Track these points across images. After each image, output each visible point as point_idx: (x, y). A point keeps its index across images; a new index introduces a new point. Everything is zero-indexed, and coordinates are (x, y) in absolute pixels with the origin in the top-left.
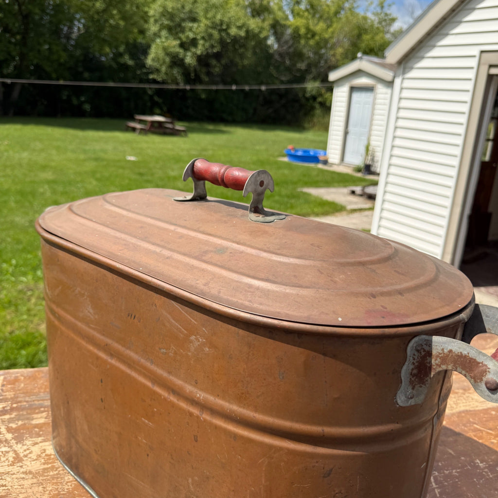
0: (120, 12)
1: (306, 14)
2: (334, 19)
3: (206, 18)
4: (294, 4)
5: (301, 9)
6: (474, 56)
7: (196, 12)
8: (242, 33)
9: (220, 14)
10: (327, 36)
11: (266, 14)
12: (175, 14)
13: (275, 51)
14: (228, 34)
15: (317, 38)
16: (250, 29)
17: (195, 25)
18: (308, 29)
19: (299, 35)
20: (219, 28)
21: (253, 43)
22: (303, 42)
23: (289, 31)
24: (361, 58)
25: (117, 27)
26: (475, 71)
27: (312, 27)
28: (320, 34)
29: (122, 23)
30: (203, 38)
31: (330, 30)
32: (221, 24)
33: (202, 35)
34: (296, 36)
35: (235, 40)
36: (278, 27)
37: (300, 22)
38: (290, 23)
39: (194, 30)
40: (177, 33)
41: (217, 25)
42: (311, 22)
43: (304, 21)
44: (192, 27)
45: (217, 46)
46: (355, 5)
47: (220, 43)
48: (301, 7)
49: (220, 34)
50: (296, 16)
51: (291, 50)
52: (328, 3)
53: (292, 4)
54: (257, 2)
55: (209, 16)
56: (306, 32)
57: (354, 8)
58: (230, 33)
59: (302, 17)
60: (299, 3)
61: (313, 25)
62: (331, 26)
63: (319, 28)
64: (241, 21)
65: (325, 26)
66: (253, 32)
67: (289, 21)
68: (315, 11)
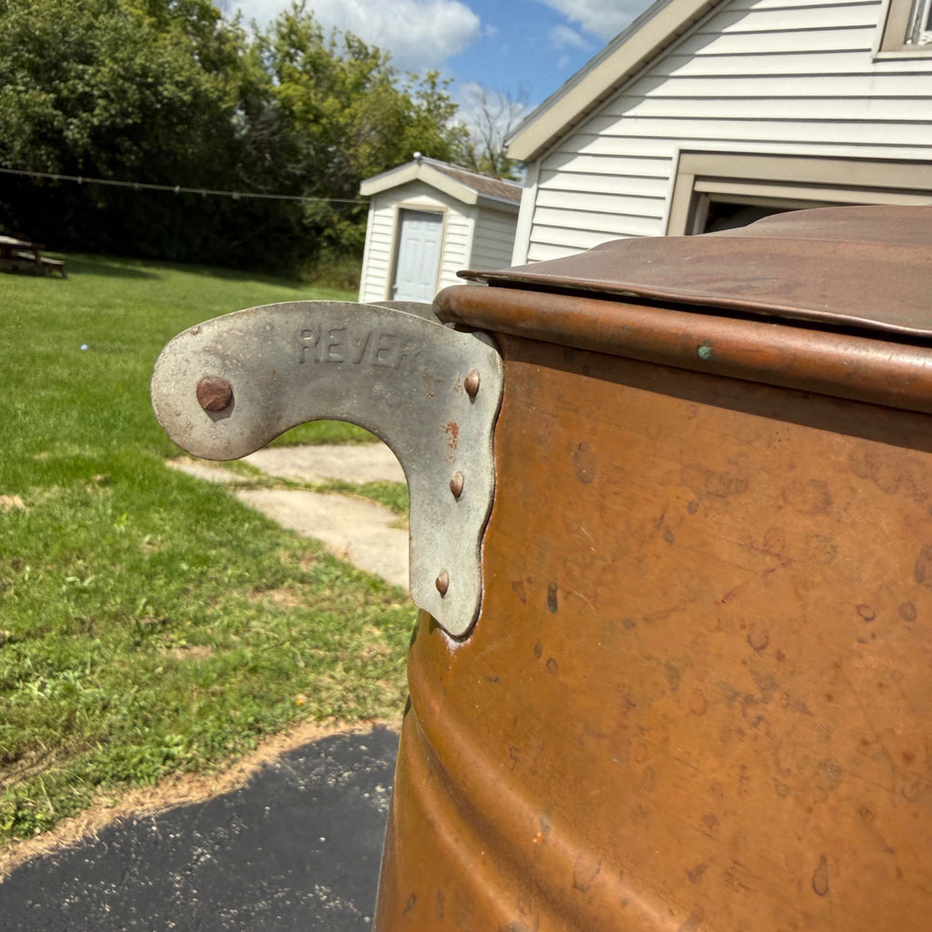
1: (305, 77)
2: (354, 96)
3: (115, 60)
4: (283, 60)
5: (295, 69)
6: (669, 158)
7: (93, 46)
8: (187, 98)
9: (142, 55)
10: (342, 121)
11: (230, 70)
13: (245, 137)
14: (157, 93)
15: (324, 121)
16: (202, 88)
17: (91, 70)
18: (309, 108)
19: (292, 112)
20: (138, 79)
21: (206, 117)
22: (298, 125)
23: (276, 102)
24: (422, 161)
26: (670, 183)
27: (314, 103)
28: (330, 116)
30: (105, 95)
31: (348, 111)
32: (145, 75)
33: (103, 88)
34: (286, 114)
35: (171, 107)
36: (253, 98)
37: (294, 90)
38: (274, 90)
39: (86, 77)
40: (51, 80)
42: (312, 94)
43: (301, 89)
44: (84, 72)
45: (132, 113)
46: (391, 78)
47: (139, 108)
48: (295, 64)
49: (141, 93)
50: (286, 79)
51: (277, 138)
52: (345, 65)
53: (279, 56)
54: (214, 45)
55: (118, 55)
56: (304, 108)
57: (389, 82)
58: (161, 94)
59: (296, 82)
60: (292, 59)
61: (317, 100)
62: (348, 106)
63: (329, 107)
64: (186, 74)
65: (338, 105)
66: (207, 96)
67: (273, 86)
68: (321, 75)
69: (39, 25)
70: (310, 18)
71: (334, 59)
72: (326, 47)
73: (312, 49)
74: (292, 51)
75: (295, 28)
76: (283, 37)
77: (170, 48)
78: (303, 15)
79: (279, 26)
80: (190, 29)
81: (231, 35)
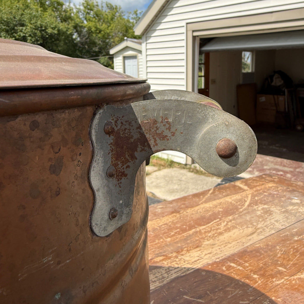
1: (94, 19)
2: (111, 22)
3: (31, 24)
4: (86, 15)
5: (91, 17)
7: (24, 21)
8: (56, 32)
9: (39, 21)
10: (108, 31)
11: (70, 21)
13: (79, 41)
14: (46, 32)
15: (102, 32)
16: (60, 28)
17: (24, 28)
18: (97, 29)
19: (92, 31)
20: (39, 29)
21: (63, 37)
22: (94, 35)
23: (86, 29)
24: (127, 40)
27: (98, 27)
28: (104, 30)
30: (30, 36)
31: (110, 28)
32: (41, 27)
33: (29, 33)
34: (90, 32)
35: (51, 36)
36: (79, 28)
37: (91, 24)
39: (23, 31)
40: (12, 34)
41: (38, 27)
42: (98, 25)
43: (93, 23)
44: (22, 29)
45: (39, 40)
46: (123, 14)
47: (41, 38)
48: (90, 15)
49: (41, 33)
50: (88, 21)
51: (88, 40)
52: (107, 13)
53: (85, 13)
54: (63, 14)
55: (32, 22)
56: (95, 29)
57: (122, 16)
58: (47, 32)
59: (92, 21)
60: (89, 13)
61: (100, 26)
62: (110, 26)
63: (103, 27)
64: (54, 24)
65: (106, 26)
66: (62, 31)
67: (85, 24)
68: (99, 18)
69: (5, 17)
71: (104, 11)
72: (100, 8)
73: (95, 9)
74: (89, 11)
75: (88, 4)
76: (85, 7)
77: (48, 17)
79: (83, 4)
80: (55, 10)
81: (68, 9)
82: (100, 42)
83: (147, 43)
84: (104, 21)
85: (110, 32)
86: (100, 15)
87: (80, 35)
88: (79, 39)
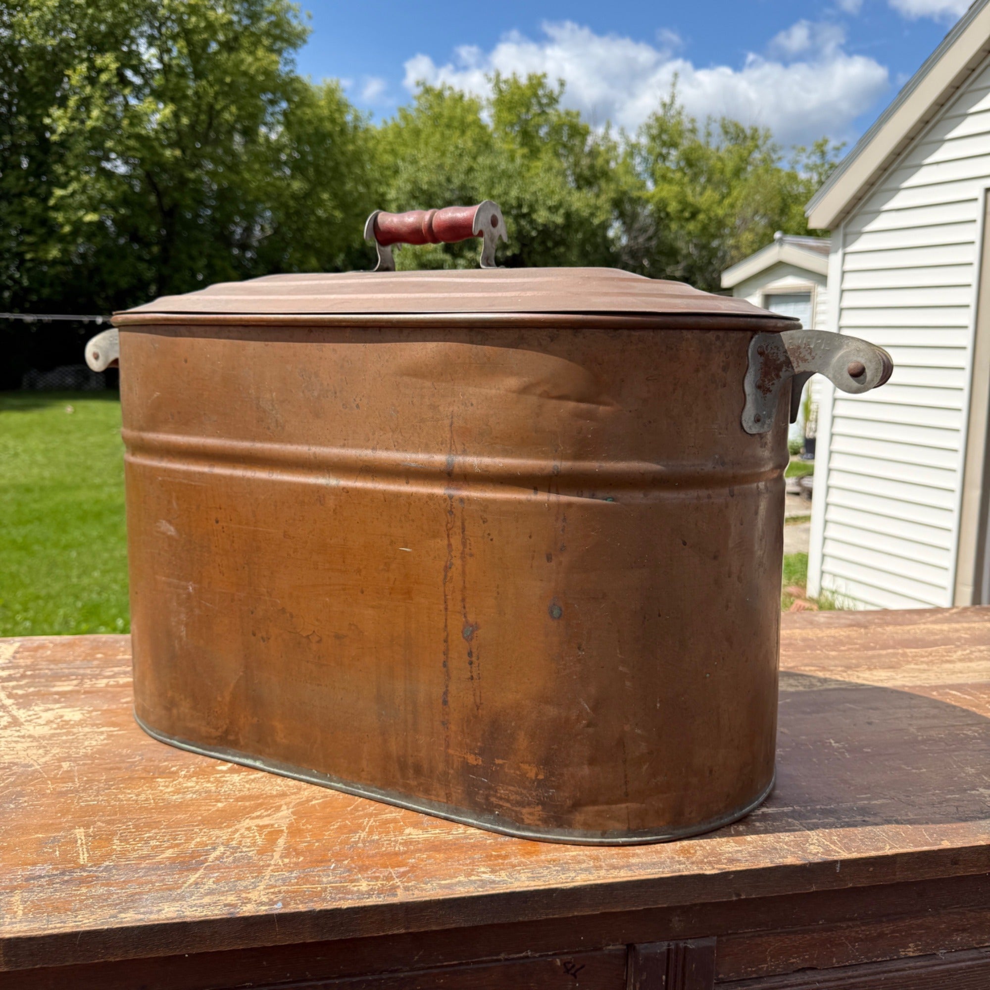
0: (335, 195)
1: (679, 175)
2: (734, 183)
4: (656, 161)
5: (668, 168)
6: (976, 200)
7: (473, 188)
8: (559, 220)
9: (516, 187)
10: (720, 212)
11: (603, 183)
12: (435, 193)
13: (624, 248)
14: (532, 222)
15: (701, 216)
16: (574, 208)
18: (684, 204)
19: (668, 214)
20: (514, 212)
21: (580, 236)
22: (674, 226)
23: (650, 207)
24: (781, 241)
25: (328, 222)
26: (978, 226)
27: (691, 199)
28: (708, 210)
29: (338, 214)
31: (727, 202)
32: (520, 206)
34: (662, 217)
35: (546, 232)
36: (628, 207)
37: (668, 191)
38: (649, 194)
41: (512, 207)
42: (689, 191)
43: (676, 188)
45: (511, 244)
46: (774, 157)
47: (517, 239)
48: (668, 164)
49: (518, 223)
50: (660, 181)
51: (654, 243)
52: (722, 153)
53: (652, 158)
54: (585, 162)
55: (495, 192)
56: (679, 207)
57: (773, 161)
58: (535, 220)
59: (670, 181)
60: (664, 157)
61: (694, 196)
62: (729, 194)
63: (706, 200)
64: (556, 198)
65: (717, 196)
66: (578, 215)
67: (647, 191)
68: (696, 170)
69: (425, 179)
70: (679, 113)
71: (713, 147)
72: (701, 139)
73: (685, 144)
74: (665, 150)
75: (665, 127)
76: (653, 138)
77: (542, 174)
78: (673, 112)
79: (649, 127)
80: (561, 151)
81: (602, 148)
82: (692, 249)
83: (845, 254)
84: (709, 180)
85: (726, 215)
86: (698, 160)
87: (628, 227)
88: (624, 241)
